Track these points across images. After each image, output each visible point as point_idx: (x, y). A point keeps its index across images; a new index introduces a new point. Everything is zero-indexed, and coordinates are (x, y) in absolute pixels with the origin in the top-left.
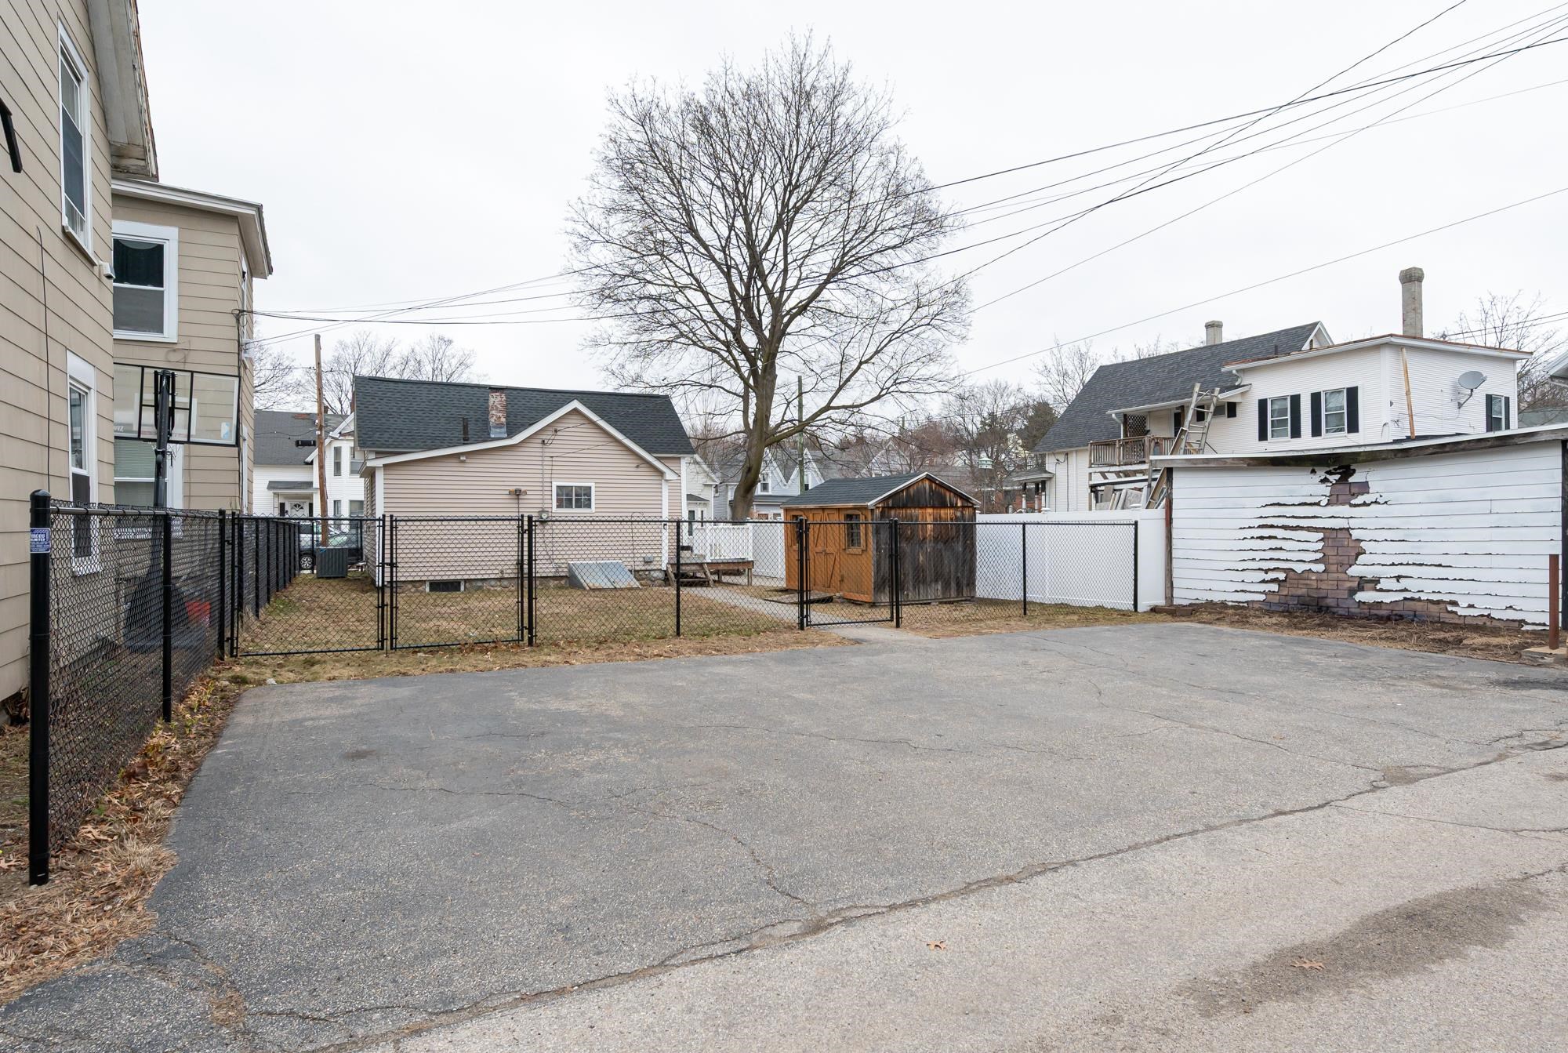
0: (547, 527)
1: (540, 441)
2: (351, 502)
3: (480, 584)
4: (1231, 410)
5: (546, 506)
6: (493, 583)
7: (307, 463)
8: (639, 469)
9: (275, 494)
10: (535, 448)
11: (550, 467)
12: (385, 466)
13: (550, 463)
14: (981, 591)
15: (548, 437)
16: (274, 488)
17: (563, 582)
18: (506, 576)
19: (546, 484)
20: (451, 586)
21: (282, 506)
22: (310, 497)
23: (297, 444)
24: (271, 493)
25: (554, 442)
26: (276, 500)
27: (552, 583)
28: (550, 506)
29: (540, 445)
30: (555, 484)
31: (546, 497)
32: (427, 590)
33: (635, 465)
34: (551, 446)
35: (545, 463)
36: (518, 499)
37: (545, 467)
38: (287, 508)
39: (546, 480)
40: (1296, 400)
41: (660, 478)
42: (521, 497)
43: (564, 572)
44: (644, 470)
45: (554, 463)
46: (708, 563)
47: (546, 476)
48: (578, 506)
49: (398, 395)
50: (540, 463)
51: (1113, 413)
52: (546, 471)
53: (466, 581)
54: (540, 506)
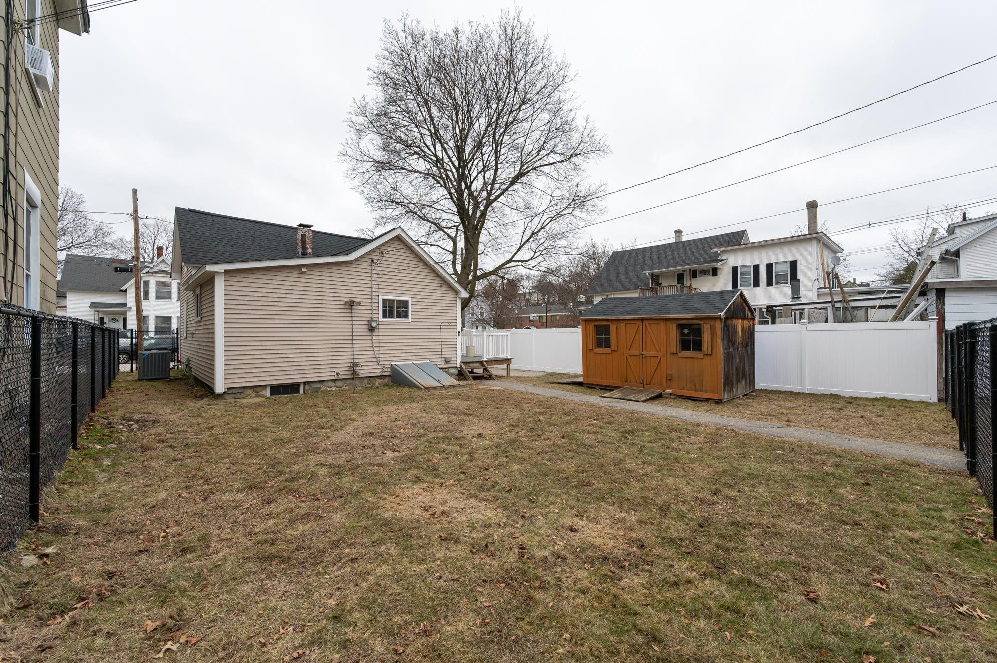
0: (375, 334)
1: (370, 260)
2: (156, 317)
3: (318, 385)
4: (715, 272)
5: (374, 316)
6: (330, 384)
7: (122, 291)
8: (442, 289)
9: (95, 311)
10: (365, 266)
11: (377, 283)
12: (227, 272)
13: (378, 279)
14: (759, 384)
15: (378, 257)
16: (95, 307)
17: (386, 380)
18: (341, 377)
19: (374, 297)
20: (291, 388)
21: (102, 319)
22: (124, 313)
23: (116, 270)
24: (92, 310)
25: (382, 262)
26: (97, 315)
27: (378, 382)
28: (377, 316)
29: (370, 264)
30: (382, 297)
31: (374, 308)
32: (268, 394)
33: (439, 285)
34: (379, 265)
35: (373, 279)
36: (352, 309)
37: (374, 283)
38: (106, 320)
39: (374, 294)
40: (756, 268)
41: (455, 296)
42: (354, 307)
43: (388, 371)
44: (445, 289)
45: (381, 280)
46: (486, 361)
47: (374, 290)
48: (399, 316)
49: (217, 225)
50: (370, 279)
51: (647, 273)
52: (374, 286)
53: (304, 383)
54: (370, 316)
